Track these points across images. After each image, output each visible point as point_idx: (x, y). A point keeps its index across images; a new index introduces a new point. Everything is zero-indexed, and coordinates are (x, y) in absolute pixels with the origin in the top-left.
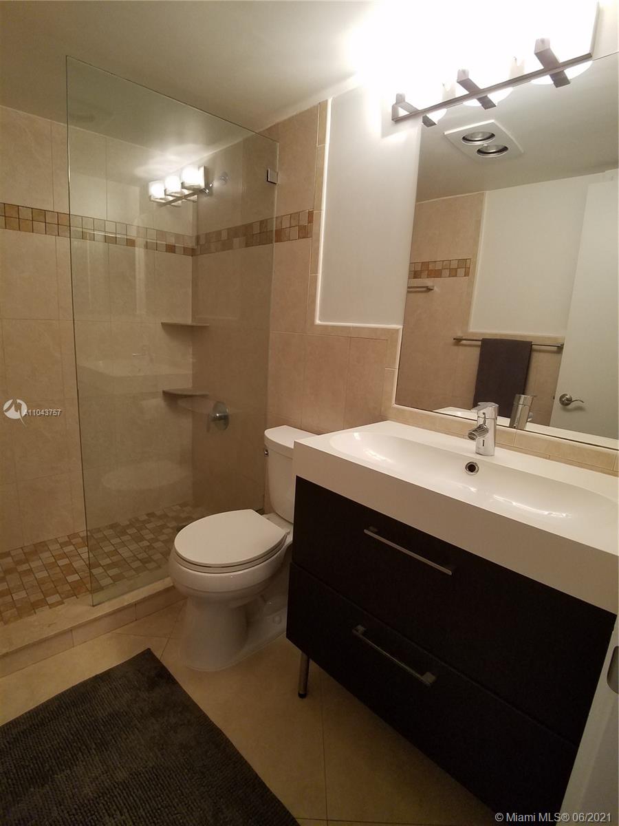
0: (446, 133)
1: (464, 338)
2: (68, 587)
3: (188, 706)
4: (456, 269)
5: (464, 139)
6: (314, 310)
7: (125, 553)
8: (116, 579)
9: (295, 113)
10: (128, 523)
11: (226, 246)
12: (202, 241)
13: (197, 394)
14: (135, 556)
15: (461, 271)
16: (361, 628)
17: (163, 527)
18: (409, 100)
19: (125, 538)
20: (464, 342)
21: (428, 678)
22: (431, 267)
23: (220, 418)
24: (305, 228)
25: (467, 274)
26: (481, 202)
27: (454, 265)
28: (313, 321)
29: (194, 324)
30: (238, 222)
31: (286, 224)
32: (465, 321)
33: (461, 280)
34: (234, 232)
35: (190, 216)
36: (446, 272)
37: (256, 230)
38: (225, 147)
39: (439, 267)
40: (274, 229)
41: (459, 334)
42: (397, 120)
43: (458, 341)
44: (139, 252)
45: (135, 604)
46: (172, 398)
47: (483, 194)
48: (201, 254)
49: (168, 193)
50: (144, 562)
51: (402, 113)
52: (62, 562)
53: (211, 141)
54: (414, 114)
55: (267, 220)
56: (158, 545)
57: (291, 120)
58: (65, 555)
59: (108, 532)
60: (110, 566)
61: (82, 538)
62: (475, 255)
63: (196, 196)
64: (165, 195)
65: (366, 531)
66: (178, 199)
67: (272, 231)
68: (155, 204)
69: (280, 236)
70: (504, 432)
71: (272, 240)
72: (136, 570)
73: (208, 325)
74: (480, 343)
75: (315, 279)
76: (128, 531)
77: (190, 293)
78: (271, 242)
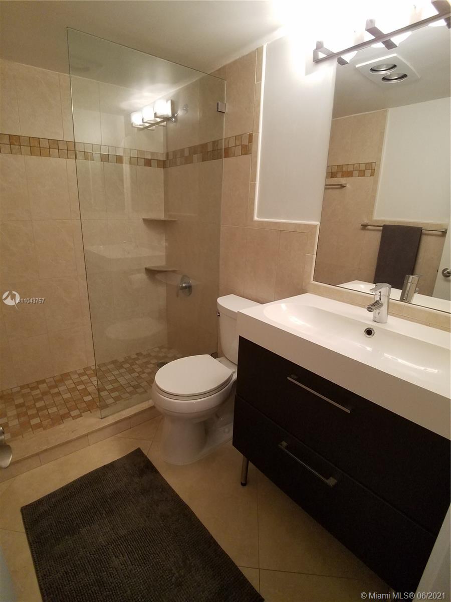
0: (357, 66)
1: (369, 224)
2: (84, 405)
3: (166, 489)
4: (364, 171)
5: (372, 70)
6: (253, 210)
7: (122, 381)
8: (117, 399)
9: (238, 57)
10: (123, 360)
11: (188, 160)
12: (171, 157)
13: (170, 270)
14: (129, 383)
15: (368, 172)
16: (284, 444)
17: (148, 363)
18: (326, 46)
19: (123, 370)
20: (369, 227)
21: (332, 482)
22: (344, 169)
23: (186, 287)
24: (246, 147)
25: (372, 175)
26: (385, 117)
27: (363, 167)
28: (252, 217)
29: (166, 219)
30: (197, 142)
31: (232, 144)
32: (371, 212)
33: (368, 179)
34: (193, 150)
35: (161, 138)
36: (356, 173)
37: (210, 149)
38: (186, 85)
39: (351, 169)
40: (223, 147)
41: (366, 221)
42: (317, 61)
43: (364, 227)
44: (126, 167)
45: (130, 418)
46: (152, 273)
47: (386, 111)
48: (170, 167)
49: (145, 121)
50: (135, 387)
51: (321, 55)
52: (80, 387)
53: (175, 80)
54: (330, 56)
55: (218, 141)
56: (143, 376)
57: (235, 62)
58: (82, 383)
59: (111, 366)
60: (113, 390)
61: (93, 370)
62: (379, 159)
63: (166, 123)
64: (143, 122)
65: (288, 378)
66: (152, 125)
67: (222, 149)
68: (136, 129)
69: (227, 153)
70: (395, 304)
71: (222, 156)
72: (130, 393)
73: (176, 219)
74: (381, 228)
75: (254, 186)
76: (124, 365)
77: (163, 196)
78: (221, 158)
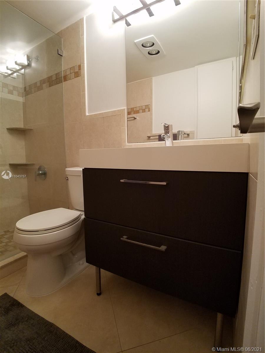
0: (135, 41)
1: (151, 136)
4: (145, 109)
5: (142, 45)
9: (69, 25)
11: (40, 88)
12: (27, 89)
15: (147, 110)
16: (125, 237)
20: (151, 138)
21: (163, 248)
22: (135, 110)
23: (42, 174)
24: (77, 72)
25: (149, 111)
26: (151, 82)
28: (85, 114)
30: (45, 76)
31: (68, 73)
32: (151, 130)
33: (147, 114)
34: (43, 82)
36: (141, 111)
37: (54, 78)
38: (37, 45)
39: (138, 109)
41: (149, 135)
42: (114, 21)
43: (149, 137)
46: (14, 166)
47: (152, 78)
48: (27, 95)
51: (116, 17)
54: (122, 18)
55: (59, 73)
57: (67, 28)
62: (151, 102)
63: (23, 70)
67: (62, 77)
69: (66, 79)
70: (176, 142)
71: (62, 81)
73: (32, 128)
74: (158, 137)
75: (84, 94)
77: (22, 115)
78: (62, 82)
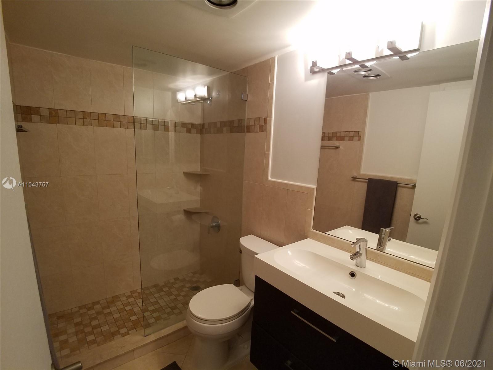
1: (358, 177)
2: (131, 324)
4: (353, 137)
5: (355, 71)
6: (267, 172)
7: (162, 303)
8: (157, 319)
9: (257, 62)
10: (164, 284)
11: (220, 131)
12: (206, 127)
13: (203, 211)
14: (167, 304)
15: (356, 138)
16: (289, 362)
17: (183, 287)
19: (163, 293)
20: (358, 179)
22: (338, 135)
23: (215, 226)
24: (263, 126)
25: (359, 140)
26: (367, 99)
27: (352, 134)
28: (267, 178)
29: (201, 173)
30: (226, 118)
31: (252, 123)
32: (359, 168)
33: (356, 143)
34: (223, 124)
35: (199, 112)
36: (347, 138)
37: (236, 124)
38: (218, 76)
39: (343, 135)
40: (246, 125)
41: (355, 174)
42: (313, 72)
43: (354, 179)
44: (171, 134)
45: (168, 335)
46: (189, 213)
47: (368, 95)
48: (205, 134)
49: (187, 99)
50: (173, 309)
52: (128, 308)
54: (322, 70)
55: (242, 120)
56: (179, 298)
57: (255, 65)
58: (129, 304)
59: (153, 290)
60: (153, 311)
61: (139, 293)
62: (364, 129)
63: (203, 101)
65: (292, 312)
66: (192, 102)
67: (245, 126)
68: (180, 104)
69: (249, 129)
72: (168, 313)
73: (209, 173)
74: (367, 181)
75: (269, 155)
76: (163, 289)
77: (199, 155)
78: (244, 132)
